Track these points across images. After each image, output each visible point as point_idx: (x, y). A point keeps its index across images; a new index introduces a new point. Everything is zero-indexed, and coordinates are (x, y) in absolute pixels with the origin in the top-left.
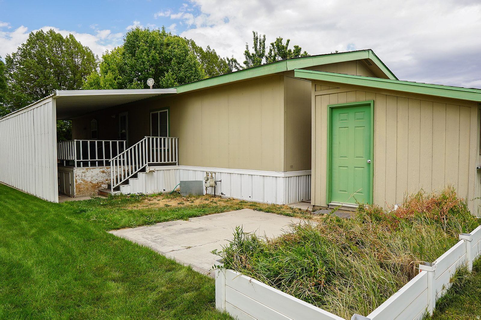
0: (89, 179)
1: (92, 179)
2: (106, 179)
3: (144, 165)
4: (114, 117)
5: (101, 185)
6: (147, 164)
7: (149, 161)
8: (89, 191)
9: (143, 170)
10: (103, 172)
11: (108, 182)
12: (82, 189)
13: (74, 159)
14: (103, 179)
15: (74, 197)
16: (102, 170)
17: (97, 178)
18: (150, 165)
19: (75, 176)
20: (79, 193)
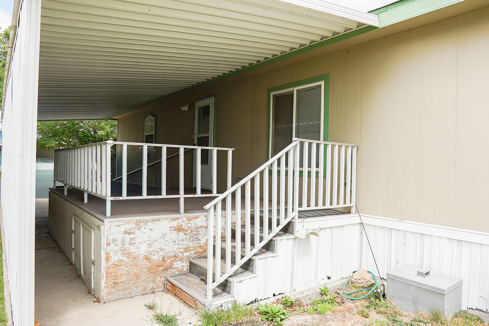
0: (143, 250)
1: (149, 249)
2: (184, 247)
3: (291, 215)
4: (185, 108)
5: (172, 264)
6: (296, 214)
7: (300, 205)
8: (142, 281)
9: (287, 229)
10: (179, 229)
11: (188, 254)
12: (124, 279)
13: (104, 194)
14: (177, 246)
15: (99, 302)
16: (175, 224)
17: (162, 245)
18: (303, 214)
19: (104, 242)
20: (113, 290)
